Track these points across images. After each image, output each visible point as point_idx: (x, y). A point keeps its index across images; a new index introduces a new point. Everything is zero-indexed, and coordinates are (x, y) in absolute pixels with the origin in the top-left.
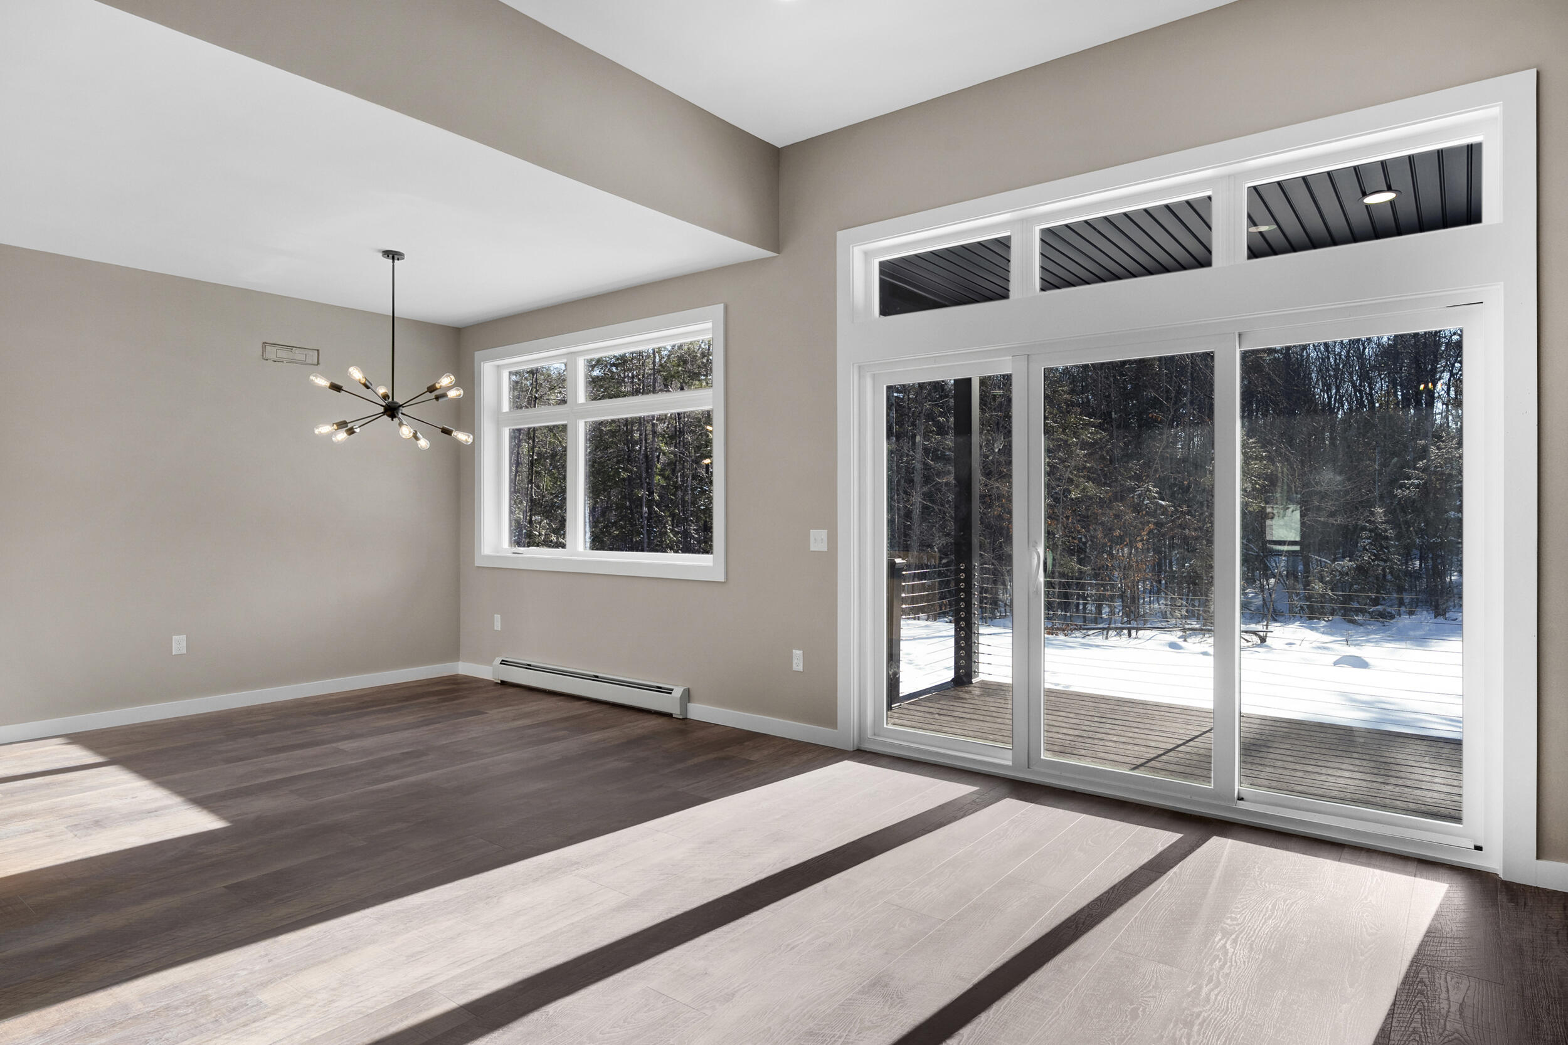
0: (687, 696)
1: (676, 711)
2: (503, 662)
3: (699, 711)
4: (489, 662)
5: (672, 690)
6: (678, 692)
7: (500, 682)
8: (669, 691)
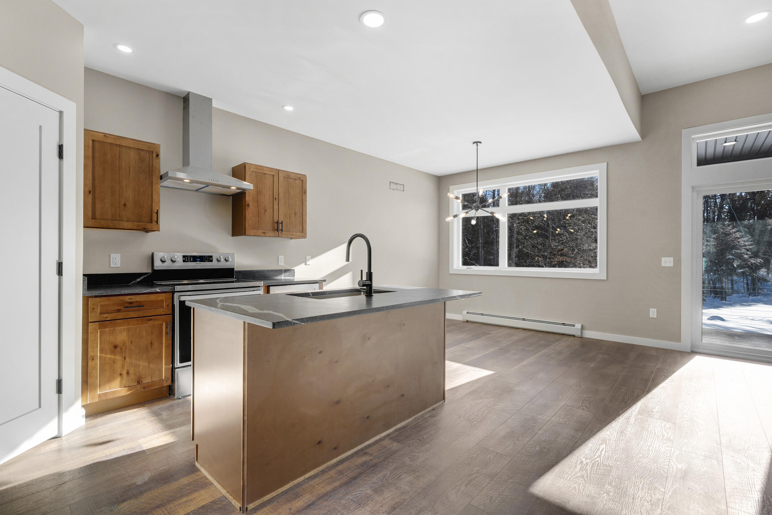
0: (582, 328)
1: (578, 334)
2: (468, 313)
3: (589, 334)
4: (461, 313)
5: (575, 325)
6: (578, 326)
7: (466, 321)
8: (574, 326)
